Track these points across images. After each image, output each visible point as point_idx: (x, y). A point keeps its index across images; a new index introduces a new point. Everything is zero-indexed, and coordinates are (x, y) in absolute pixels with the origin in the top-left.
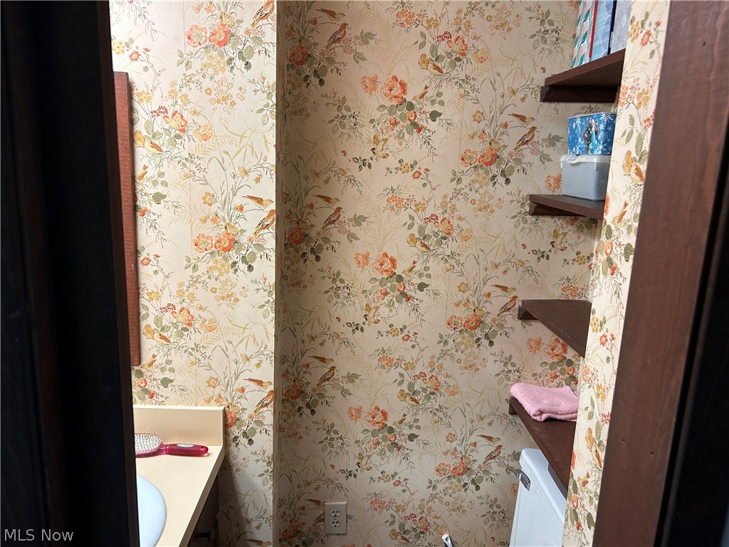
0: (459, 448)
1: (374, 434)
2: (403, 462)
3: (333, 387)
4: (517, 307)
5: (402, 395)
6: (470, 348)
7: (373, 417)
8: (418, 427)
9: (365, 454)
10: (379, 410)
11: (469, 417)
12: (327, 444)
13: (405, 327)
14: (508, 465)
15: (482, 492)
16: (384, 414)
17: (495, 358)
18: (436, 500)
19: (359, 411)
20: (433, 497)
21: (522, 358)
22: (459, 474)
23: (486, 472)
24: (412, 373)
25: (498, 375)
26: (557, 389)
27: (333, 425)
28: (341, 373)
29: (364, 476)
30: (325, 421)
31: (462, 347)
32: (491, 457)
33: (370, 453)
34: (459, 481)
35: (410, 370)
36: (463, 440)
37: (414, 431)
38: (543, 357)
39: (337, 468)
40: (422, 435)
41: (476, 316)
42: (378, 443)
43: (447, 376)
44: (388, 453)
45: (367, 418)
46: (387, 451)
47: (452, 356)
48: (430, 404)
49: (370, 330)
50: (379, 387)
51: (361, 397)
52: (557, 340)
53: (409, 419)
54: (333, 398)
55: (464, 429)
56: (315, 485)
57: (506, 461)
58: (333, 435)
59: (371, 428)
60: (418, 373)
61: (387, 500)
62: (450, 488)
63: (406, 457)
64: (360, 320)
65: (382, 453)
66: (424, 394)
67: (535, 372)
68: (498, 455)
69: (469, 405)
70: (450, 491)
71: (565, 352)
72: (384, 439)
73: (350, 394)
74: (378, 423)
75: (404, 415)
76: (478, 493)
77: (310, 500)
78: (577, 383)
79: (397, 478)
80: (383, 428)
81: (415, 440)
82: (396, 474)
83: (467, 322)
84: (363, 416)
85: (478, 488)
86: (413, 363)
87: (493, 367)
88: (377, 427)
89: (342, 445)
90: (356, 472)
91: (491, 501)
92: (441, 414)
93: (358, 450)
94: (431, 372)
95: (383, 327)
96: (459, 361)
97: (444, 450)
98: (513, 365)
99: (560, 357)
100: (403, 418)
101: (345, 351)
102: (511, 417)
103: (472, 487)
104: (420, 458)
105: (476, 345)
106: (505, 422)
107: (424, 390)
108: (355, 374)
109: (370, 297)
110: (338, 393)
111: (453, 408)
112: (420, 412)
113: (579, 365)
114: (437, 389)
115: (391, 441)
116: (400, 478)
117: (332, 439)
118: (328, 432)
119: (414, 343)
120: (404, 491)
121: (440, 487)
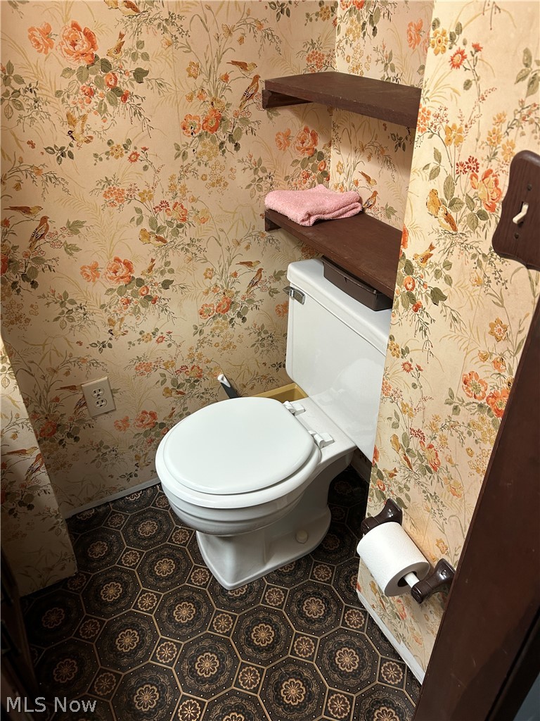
0: (219, 284)
1: (121, 291)
2: (162, 314)
3: (53, 246)
4: (260, 91)
5: (145, 236)
6: (213, 158)
7: (115, 272)
8: (172, 271)
9: (116, 318)
10: (120, 261)
11: (225, 245)
12: (65, 319)
13: (129, 142)
14: (270, 287)
15: (249, 323)
16: (128, 265)
17: (243, 166)
18: (205, 345)
19: (95, 268)
20: (201, 342)
21: (272, 159)
22: (224, 311)
23: (250, 301)
24: (152, 205)
25: (249, 186)
26: (311, 189)
27: (66, 294)
28: (58, 223)
29: (120, 343)
30: (54, 292)
31: (205, 158)
32: (253, 284)
33: (122, 316)
34: (225, 318)
35: (147, 201)
36: (222, 273)
37: (168, 277)
38: (293, 154)
39: (86, 343)
40: (177, 278)
41: (215, 111)
42: (129, 302)
43: (193, 200)
44: (143, 310)
45: (108, 275)
46: (141, 307)
47: (195, 172)
48: (179, 239)
49: (83, 153)
50: (113, 232)
51: (93, 249)
52: (306, 130)
53: (159, 264)
54: (56, 260)
55: (222, 261)
56: (64, 370)
57: (268, 285)
58: (70, 307)
59: (116, 286)
60: (158, 204)
61: (152, 360)
62: (217, 328)
63: (164, 309)
64: (64, 141)
65: (136, 312)
66: (171, 229)
67: (287, 175)
68: (259, 280)
69: (222, 231)
70: (218, 331)
71: (315, 143)
72: (135, 294)
73: (78, 250)
74: (122, 278)
75: (153, 260)
76: (245, 325)
77: (62, 388)
78: (329, 179)
79: (159, 334)
80: (130, 282)
81: (170, 287)
82: (157, 330)
83: (206, 121)
84: (101, 274)
85: (244, 320)
86: (150, 192)
87: (243, 178)
88: (123, 283)
89: (85, 315)
90: (110, 342)
91: (259, 329)
92: (193, 249)
93: (106, 316)
94: (174, 198)
95: (99, 146)
96: (204, 178)
97: (205, 289)
98: (264, 170)
99: (311, 151)
100: (151, 264)
101: (54, 192)
102: (267, 234)
103: (238, 320)
104: (180, 305)
105: (220, 153)
106: (262, 241)
107: (170, 223)
108: (77, 222)
109: (70, 101)
110: (61, 252)
111: (206, 238)
112: (170, 252)
113: (329, 157)
114: (184, 220)
115: (143, 295)
116: (162, 333)
117: (70, 311)
118: (62, 304)
119: (145, 163)
120: (169, 345)
121: (207, 330)
